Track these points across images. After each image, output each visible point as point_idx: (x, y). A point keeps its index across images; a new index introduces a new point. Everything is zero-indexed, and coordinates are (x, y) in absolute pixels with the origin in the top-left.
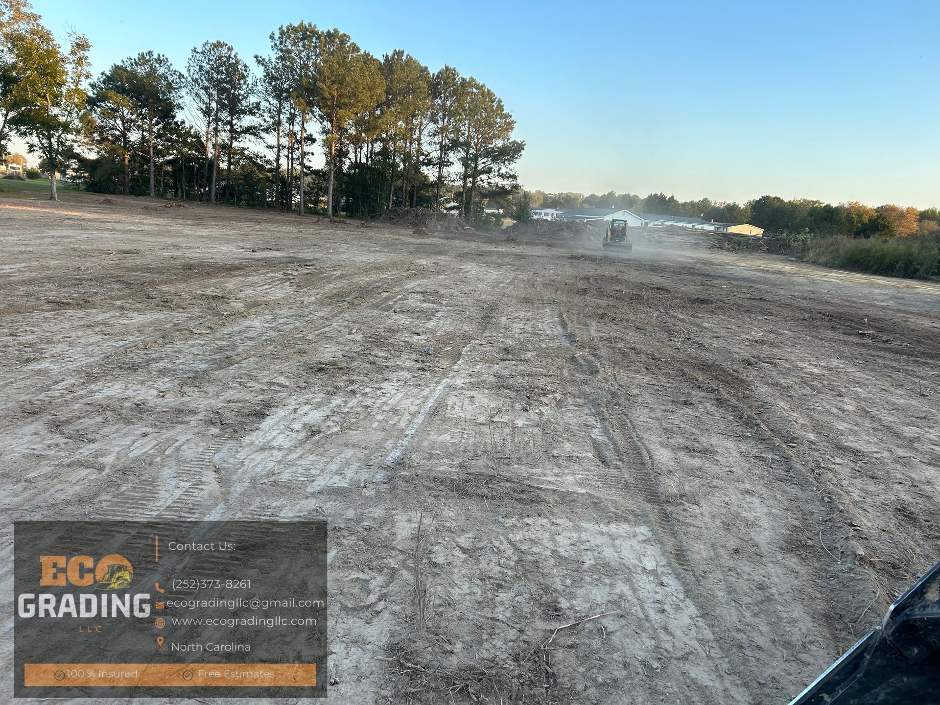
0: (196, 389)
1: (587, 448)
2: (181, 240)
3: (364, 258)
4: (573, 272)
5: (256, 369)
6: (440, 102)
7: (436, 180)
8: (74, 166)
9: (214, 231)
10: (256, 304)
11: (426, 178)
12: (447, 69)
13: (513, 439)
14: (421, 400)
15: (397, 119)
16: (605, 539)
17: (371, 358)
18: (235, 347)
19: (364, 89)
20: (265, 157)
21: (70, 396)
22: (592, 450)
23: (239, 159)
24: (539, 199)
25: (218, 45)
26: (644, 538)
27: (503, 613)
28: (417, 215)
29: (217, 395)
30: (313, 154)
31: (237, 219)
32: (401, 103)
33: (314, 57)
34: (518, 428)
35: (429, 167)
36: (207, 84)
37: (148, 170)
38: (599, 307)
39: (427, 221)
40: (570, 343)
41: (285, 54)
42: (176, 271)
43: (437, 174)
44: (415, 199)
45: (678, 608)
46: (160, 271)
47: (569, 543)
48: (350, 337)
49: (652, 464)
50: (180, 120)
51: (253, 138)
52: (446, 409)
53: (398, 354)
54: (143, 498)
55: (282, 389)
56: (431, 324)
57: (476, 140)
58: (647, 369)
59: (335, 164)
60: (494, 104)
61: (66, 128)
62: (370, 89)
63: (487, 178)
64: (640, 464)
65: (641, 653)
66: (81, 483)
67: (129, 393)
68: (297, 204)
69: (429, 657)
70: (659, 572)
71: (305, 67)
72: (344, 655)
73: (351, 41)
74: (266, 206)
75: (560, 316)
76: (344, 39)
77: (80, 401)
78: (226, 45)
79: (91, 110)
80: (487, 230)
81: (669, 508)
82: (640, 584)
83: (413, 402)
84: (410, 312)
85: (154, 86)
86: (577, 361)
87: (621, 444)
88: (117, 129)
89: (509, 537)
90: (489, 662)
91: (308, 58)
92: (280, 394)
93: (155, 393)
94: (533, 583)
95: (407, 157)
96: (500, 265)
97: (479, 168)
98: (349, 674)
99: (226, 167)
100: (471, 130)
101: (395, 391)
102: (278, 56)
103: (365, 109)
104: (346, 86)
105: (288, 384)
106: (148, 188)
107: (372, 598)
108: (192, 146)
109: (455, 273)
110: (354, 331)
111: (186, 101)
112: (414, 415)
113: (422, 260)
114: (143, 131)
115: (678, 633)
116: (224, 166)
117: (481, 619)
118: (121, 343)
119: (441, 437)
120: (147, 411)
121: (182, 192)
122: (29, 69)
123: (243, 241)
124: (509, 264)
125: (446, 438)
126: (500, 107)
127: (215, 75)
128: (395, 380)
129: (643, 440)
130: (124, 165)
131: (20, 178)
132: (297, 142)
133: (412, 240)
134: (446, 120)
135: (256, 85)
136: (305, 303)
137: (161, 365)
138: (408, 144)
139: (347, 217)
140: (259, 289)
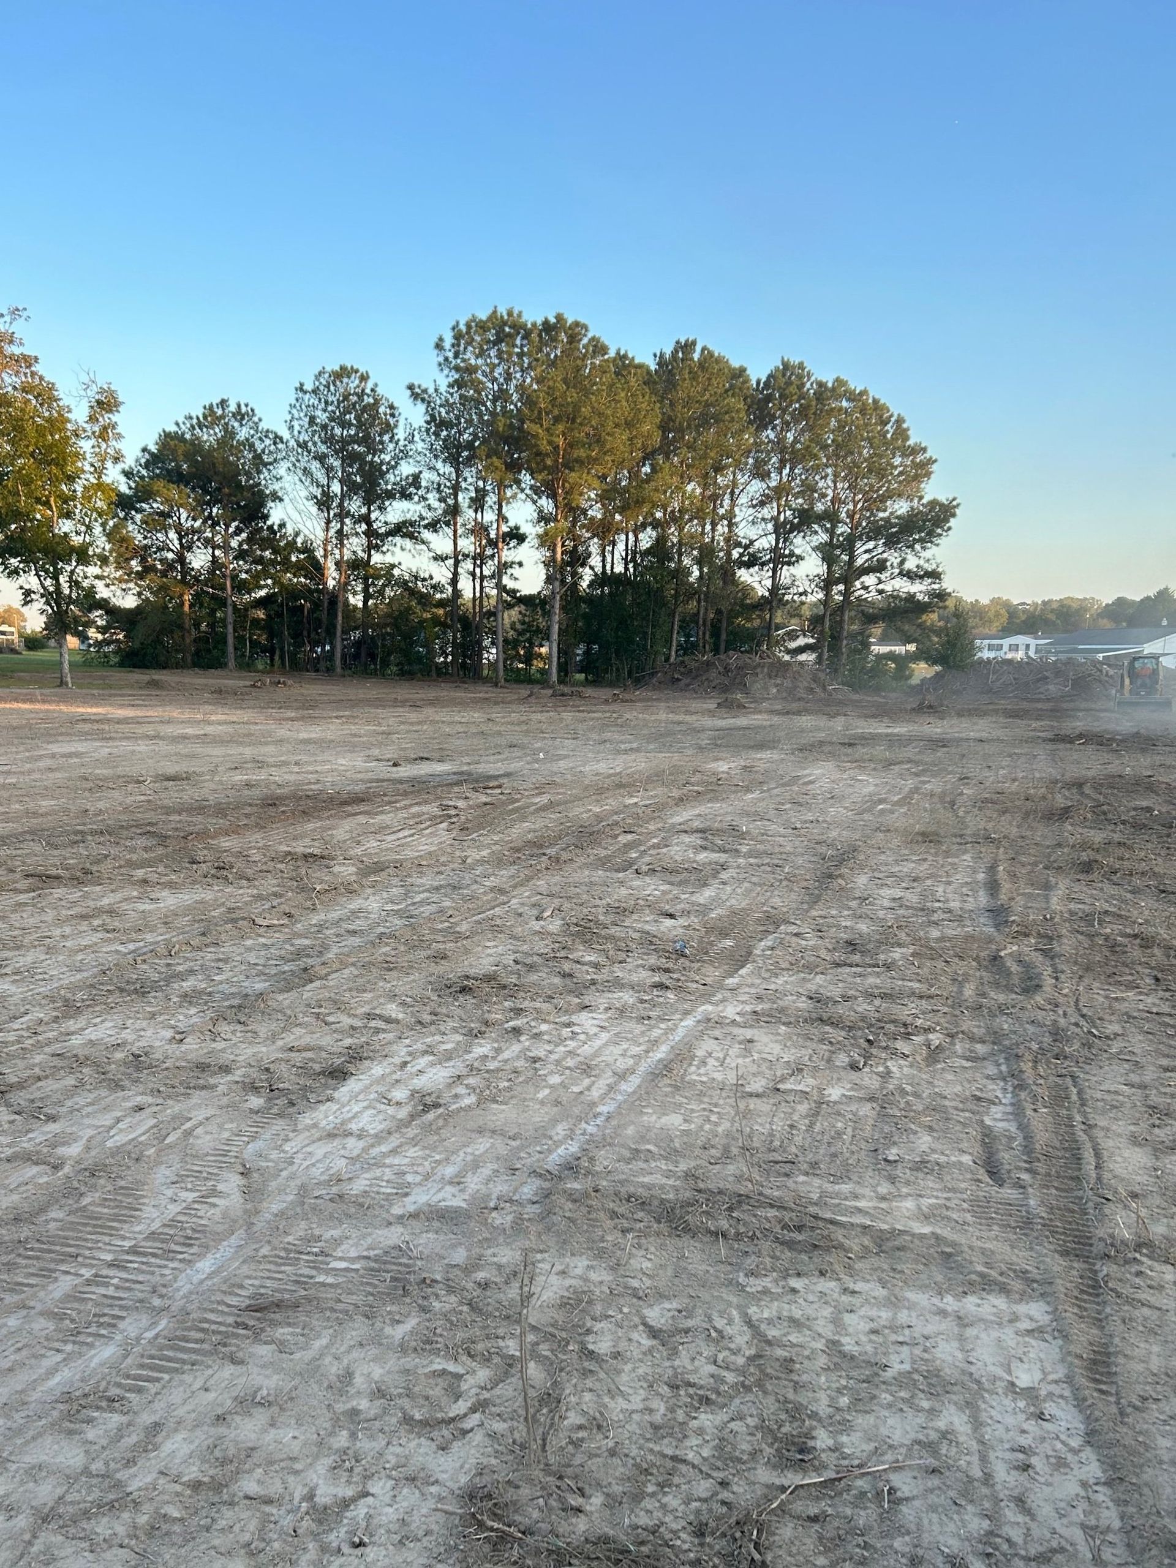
0: (239, 1027)
1: (964, 1145)
2: (271, 749)
3: (602, 767)
4: (1054, 772)
5: (350, 990)
6: (772, 436)
7: (767, 594)
8: (100, 622)
9: (331, 729)
10: (379, 868)
11: (747, 589)
12: (786, 365)
13: (811, 1126)
14: (643, 1048)
15: (685, 478)
16: (947, 1325)
17: (567, 967)
18: (325, 948)
19: (617, 426)
20: (431, 578)
21: (31, 1041)
22: (978, 1149)
23: (384, 586)
24: (998, 615)
25: (343, 373)
26: (1034, 1325)
27: (695, 1449)
28: (727, 670)
29: (273, 1037)
30: (520, 564)
31: (379, 703)
32: (691, 447)
33: (518, 375)
34: (828, 1103)
35: (752, 570)
36: (323, 449)
37: (223, 620)
38: (1085, 846)
39: (748, 680)
40: (997, 926)
41: (464, 378)
42: (248, 810)
43: (768, 583)
44: (724, 636)
45: (1060, 1464)
46: (221, 811)
47: (867, 1329)
48: (537, 926)
49: (1099, 1179)
50: (277, 522)
51: (408, 543)
52: (690, 1064)
53: (622, 956)
54: (116, 1218)
55: (389, 1026)
56: (706, 895)
57: (851, 507)
58: (1157, 980)
59: (563, 582)
60: (888, 427)
61: (82, 555)
62: (629, 425)
63: (876, 581)
64: (1072, 1178)
65: (951, 1541)
66: (24, 1188)
67: (128, 1035)
68: (493, 665)
69: (536, 1514)
70: (1043, 1393)
71: (502, 395)
72: (387, 1499)
73: (590, 335)
74: (434, 673)
75: (992, 869)
76: (575, 332)
77: (47, 1050)
78: (357, 371)
79: (125, 519)
80: (878, 690)
81: (1105, 1269)
82: (993, 1413)
83: (625, 1050)
84: (667, 871)
85: (231, 464)
86: (1003, 964)
87: (1043, 1137)
88: (169, 550)
89: (750, 1311)
90: (645, 1533)
91: (508, 377)
92: (381, 1036)
93: (169, 1034)
94: (771, 1399)
95: (706, 555)
96: (889, 764)
97: (859, 562)
98: (389, 1531)
99: (360, 605)
100: (839, 485)
101: (596, 1030)
102: (451, 380)
103: (620, 465)
104: (581, 424)
105: (401, 1016)
106: (224, 653)
107: (461, 1407)
108: (298, 568)
109: (784, 785)
110: (546, 915)
111: (287, 485)
112: (622, 1076)
113: (721, 763)
114: (214, 548)
115: (1045, 1511)
116: (356, 600)
117: (650, 1457)
118: (131, 946)
119: (664, 1120)
120: (151, 1066)
121: (282, 658)
122: (20, 457)
123: (380, 744)
124: (910, 761)
125: (674, 1121)
126: (902, 433)
127: (338, 431)
128: (602, 1007)
129: (1097, 1132)
130: (183, 613)
131: (13, 651)
132: (493, 544)
133: (708, 722)
134: (786, 471)
135: (412, 442)
136: (469, 861)
137: (188, 985)
138: (708, 527)
139: (587, 683)
140: (390, 838)
